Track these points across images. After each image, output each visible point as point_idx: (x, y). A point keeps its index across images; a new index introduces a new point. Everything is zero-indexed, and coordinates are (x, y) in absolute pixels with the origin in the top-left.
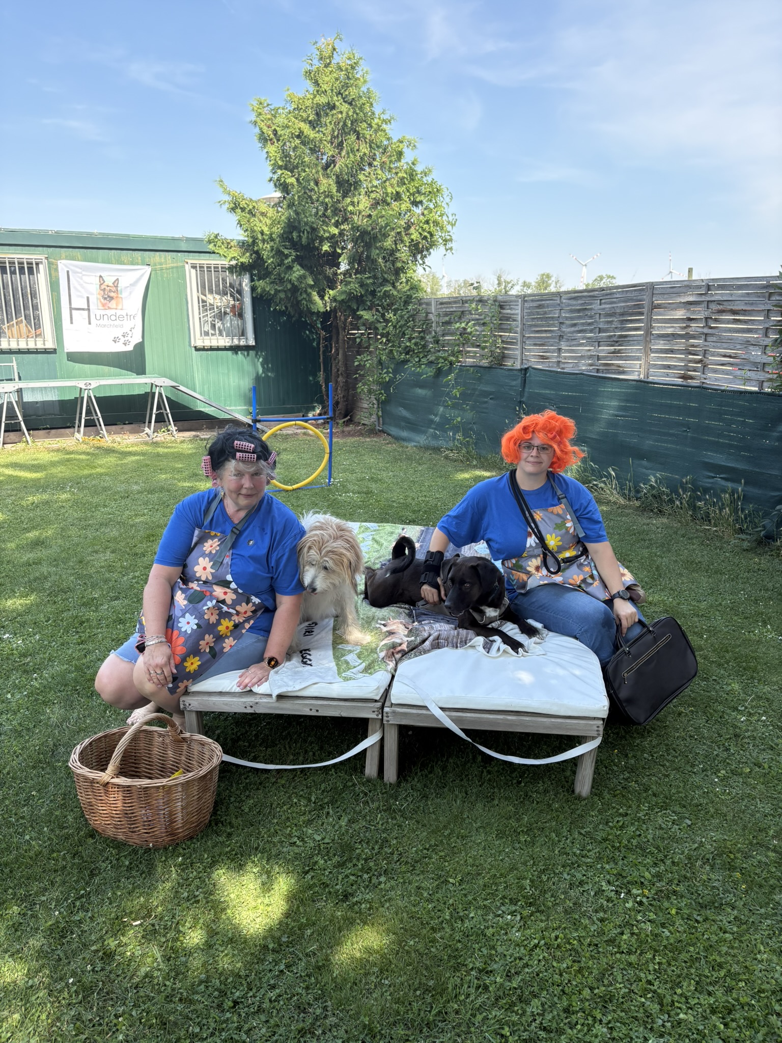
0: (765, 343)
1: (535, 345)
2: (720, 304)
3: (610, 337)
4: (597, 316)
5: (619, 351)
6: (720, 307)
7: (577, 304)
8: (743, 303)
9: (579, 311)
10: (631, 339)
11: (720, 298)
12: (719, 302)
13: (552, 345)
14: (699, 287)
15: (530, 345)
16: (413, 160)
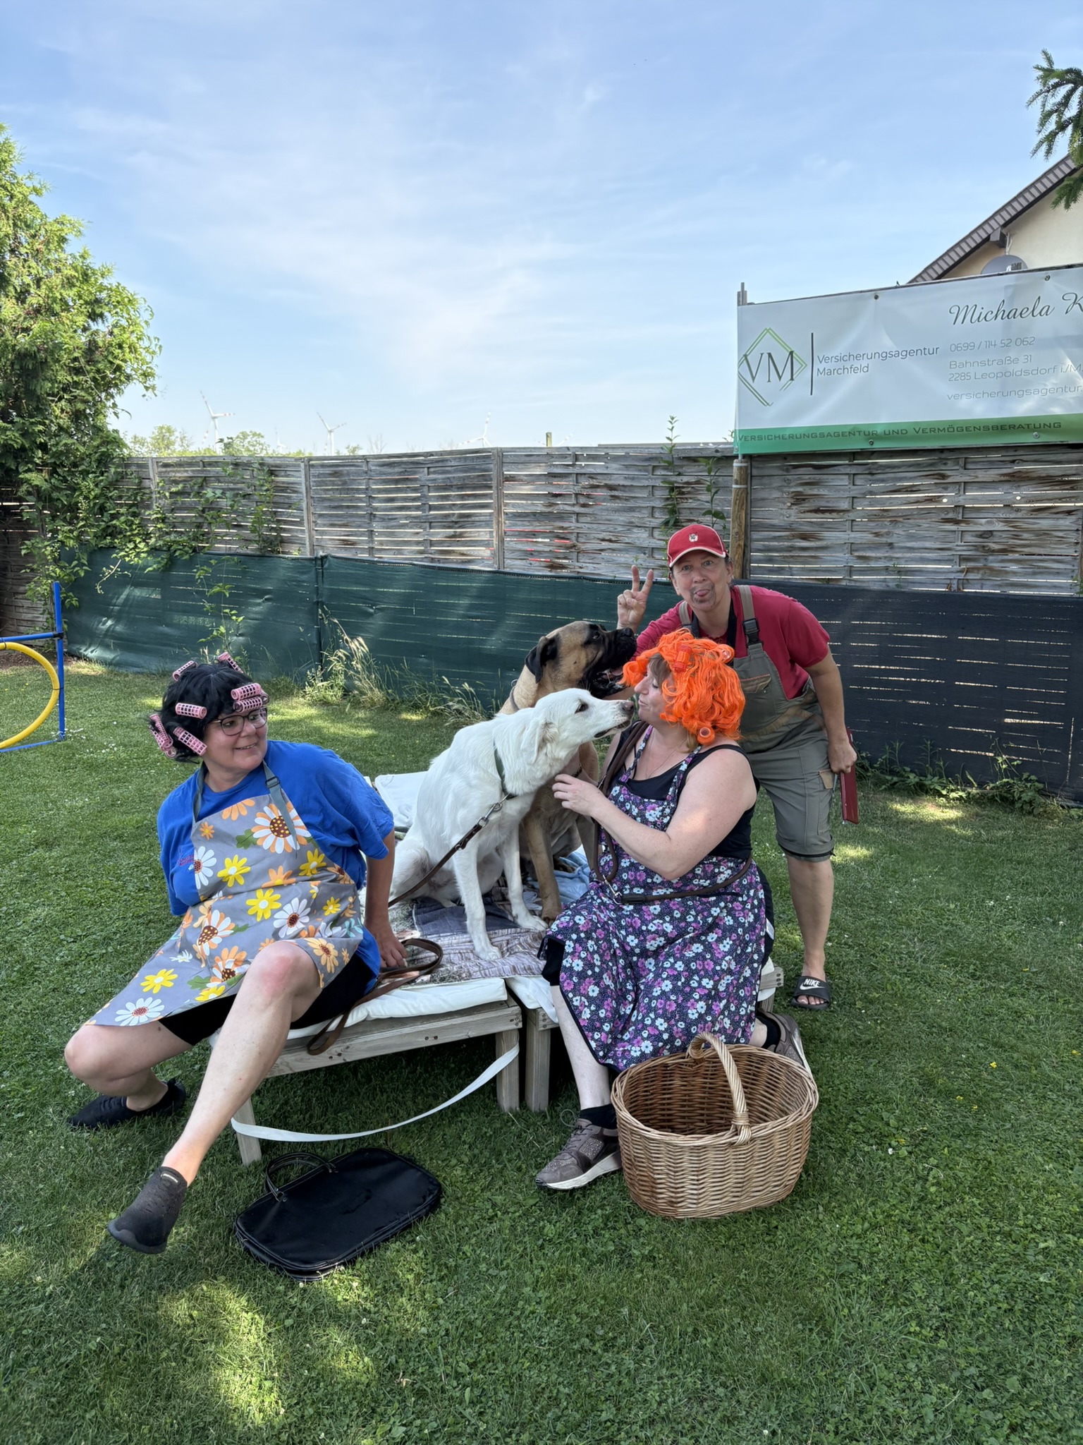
0: (653, 525)
1: (333, 525)
2: (592, 478)
3: (447, 516)
4: (425, 489)
5: (461, 535)
6: (595, 482)
7: (395, 473)
8: (622, 477)
9: (397, 481)
10: (477, 519)
11: (592, 471)
12: (591, 476)
13: (360, 526)
14: (563, 457)
15: (324, 525)
16: (82, 251)
